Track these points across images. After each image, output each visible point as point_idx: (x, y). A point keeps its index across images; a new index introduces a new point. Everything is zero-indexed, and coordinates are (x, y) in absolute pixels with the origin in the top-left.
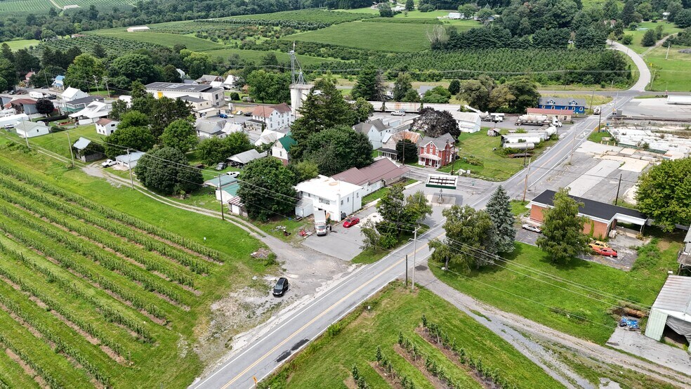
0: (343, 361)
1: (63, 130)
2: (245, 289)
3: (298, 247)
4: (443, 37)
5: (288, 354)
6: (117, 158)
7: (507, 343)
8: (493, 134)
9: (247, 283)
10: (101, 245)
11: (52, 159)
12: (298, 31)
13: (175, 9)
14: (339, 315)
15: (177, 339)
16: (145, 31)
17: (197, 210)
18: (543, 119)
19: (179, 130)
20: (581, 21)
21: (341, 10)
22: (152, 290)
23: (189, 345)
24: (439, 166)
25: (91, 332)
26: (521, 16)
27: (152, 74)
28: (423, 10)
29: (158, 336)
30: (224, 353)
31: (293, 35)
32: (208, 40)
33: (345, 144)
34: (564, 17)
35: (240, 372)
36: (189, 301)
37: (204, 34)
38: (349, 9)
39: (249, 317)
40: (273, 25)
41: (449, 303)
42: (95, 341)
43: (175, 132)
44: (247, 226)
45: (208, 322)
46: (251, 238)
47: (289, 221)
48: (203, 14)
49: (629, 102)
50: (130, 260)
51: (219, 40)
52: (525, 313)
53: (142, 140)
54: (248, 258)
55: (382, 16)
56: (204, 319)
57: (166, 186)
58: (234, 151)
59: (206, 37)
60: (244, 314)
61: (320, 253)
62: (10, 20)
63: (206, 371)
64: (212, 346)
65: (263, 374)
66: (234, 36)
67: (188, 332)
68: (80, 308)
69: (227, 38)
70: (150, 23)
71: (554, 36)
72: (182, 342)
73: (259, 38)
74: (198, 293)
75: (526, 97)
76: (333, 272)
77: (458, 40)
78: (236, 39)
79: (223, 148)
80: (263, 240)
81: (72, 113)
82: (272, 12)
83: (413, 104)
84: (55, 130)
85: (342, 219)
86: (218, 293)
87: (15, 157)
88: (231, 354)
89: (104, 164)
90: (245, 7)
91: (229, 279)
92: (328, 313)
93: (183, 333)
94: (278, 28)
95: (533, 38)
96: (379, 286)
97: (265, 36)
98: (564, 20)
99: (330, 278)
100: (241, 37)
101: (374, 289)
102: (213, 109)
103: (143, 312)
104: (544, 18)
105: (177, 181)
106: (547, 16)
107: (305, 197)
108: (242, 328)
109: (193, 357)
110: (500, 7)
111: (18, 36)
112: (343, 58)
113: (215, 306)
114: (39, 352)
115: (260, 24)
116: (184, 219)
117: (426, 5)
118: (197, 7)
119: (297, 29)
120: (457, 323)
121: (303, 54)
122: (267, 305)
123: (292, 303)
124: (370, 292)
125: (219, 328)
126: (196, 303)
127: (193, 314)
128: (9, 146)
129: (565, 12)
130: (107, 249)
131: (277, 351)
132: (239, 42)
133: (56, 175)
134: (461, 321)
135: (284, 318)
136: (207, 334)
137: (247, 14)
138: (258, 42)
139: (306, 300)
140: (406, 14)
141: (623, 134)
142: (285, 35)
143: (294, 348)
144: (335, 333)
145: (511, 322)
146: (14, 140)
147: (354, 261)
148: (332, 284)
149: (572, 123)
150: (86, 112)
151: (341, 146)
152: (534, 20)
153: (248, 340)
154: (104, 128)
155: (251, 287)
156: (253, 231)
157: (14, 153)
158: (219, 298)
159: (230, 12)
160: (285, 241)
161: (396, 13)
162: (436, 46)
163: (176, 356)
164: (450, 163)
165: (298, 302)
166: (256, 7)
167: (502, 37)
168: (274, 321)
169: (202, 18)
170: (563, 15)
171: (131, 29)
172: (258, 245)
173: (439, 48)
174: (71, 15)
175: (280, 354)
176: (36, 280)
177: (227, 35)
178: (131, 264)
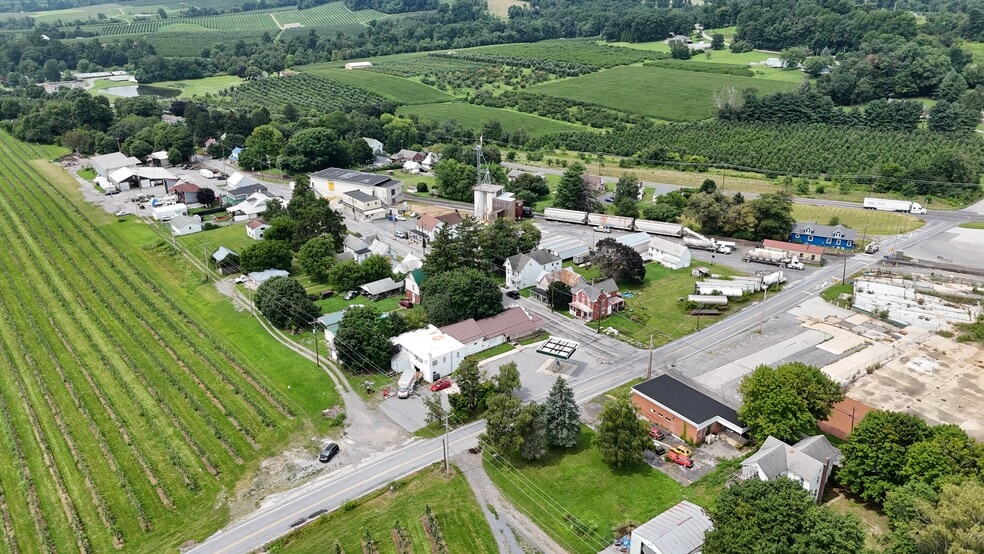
0: (341, 536)
1: (216, 227)
2: (300, 449)
3: (374, 409)
4: (736, 102)
5: (304, 521)
6: (250, 274)
7: (495, 544)
8: (698, 274)
9: (305, 443)
10: (197, 380)
11: (194, 267)
12: (552, 76)
13: (411, 34)
14: (367, 490)
15: (219, 490)
16: (365, 69)
17: (301, 350)
18: (779, 258)
19: (314, 250)
20: (952, 85)
21: (621, 44)
22: (219, 438)
23: (227, 498)
24: (589, 319)
25: (155, 472)
26: (860, 75)
27: (334, 153)
28: (736, 50)
29: (205, 485)
30: (252, 511)
31: (545, 83)
32: (435, 87)
33: (463, 291)
34: (928, 78)
35: (257, 530)
36: (246, 454)
37: (433, 78)
38: (634, 42)
39: (289, 479)
40: (524, 66)
41: (473, 493)
42: (154, 481)
43: (310, 252)
44: (337, 376)
45: (252, 478)
46: (334, 391)
47: (381, 376)
48: (444, 42)
49: (943, 232)
50: (216, 401)
51: (448, 87)
52: (537, 515)
53: (278, 257)
54: (320, 414)
55: (675, 56)
56: (249, 474)
57: (279, 320)
58: (369, 278)
59: (433, 84)
60: (286, 475)
61: (389, 419)
62: (217, 47)
63: (229, 526)
64: (245, 503)
65: (274, 536)
66: (469, 82)
67: (231, 486)
68: (155, 446)
69: (459, 86)
70: (375, 55)
71: (898, 111)
72: (222, 495)
73: (498, 87)
74: (257, 447)
75: (770, 223)
76: (388, 443)
77: (756, 107)
78: (469, 87)
79: (357, 274)
80: (344, 395)
81: (231, 205)
82: (536, 40)
83: (623, 219)
84: (208, 227)
85: (435, 380)
86: (273, 450)
87: (159, 261)
88: (257, 512)
89: (237, 280)
90: (499, 33)
91: (291, 436)
92: (359, 487)
93: (226, 486)
94: (527, 72)
95: (866, 111)
96: (421, 465)
97: (508, 84)
98: (927, 83)
99: (381, 450)
100: (476, 85)
101: (415, 468)
102: (382, 210)
103: (203, 459)
104: (896, 77)
105: (289, 315)
106: (901, 75)
107: (403, 351)
108: (278, 489)
109: (225, 510)
110: (847, 51)
111: (222, 70)
112: (594, 126)
113: (265, 463)
114: (109, 485)
115: (508, 64)
116: (284, 359)
117: (741, 43)
118: (439, 33)
119: (554, 73)
120: (465, 516)
121: (545, 116)
122: (310, 470)
123: (333, 470)
124: (408, 471)
125: (258, 486)
126: (252, 457)
127: (242, 469)
128: (158, 246)
129: (929, 71)
130: (201, 386)
131: (294, 517)
132: (473, 92)
133: (190, 289)
134: (471, 515)
135: (317, 485)
136: (246, 490)
137: (502, 43)
138: (496, 93)
139: (348, 469)
140: (709, 55)
141: (869, 293)
142: (534, 83)
143: (311, 517)
144: (350, 508)
145: (516, 524)
146: (164, 237)
147: (417, 433)
148: (381, 456)
149: (823, 263)
150: (244, 206)
151: (458, 294)
152: (880, 80)
153: (277, 502)
154: (253, 232)
155: (306, 447)
156: (341, 382)
157: (160, 255)
158: (272, 455)
159: (479, 39)
160: (365, 400)
161: (695, 53)
162: (726, 115)
163: (211, 507)
164: (608, 316)
165: (339, 470)
166: (514, 33)
167: (819, 107)
168: (309, 486)
169: (442, 49)
170: (925, 75)
171: (350, 65)
172: (337, 401)
173: (728, 118)
174: (288, 39)
175: (297, 520)
176: (131, 411)
177: (459, 82)
178: (215, 407)
